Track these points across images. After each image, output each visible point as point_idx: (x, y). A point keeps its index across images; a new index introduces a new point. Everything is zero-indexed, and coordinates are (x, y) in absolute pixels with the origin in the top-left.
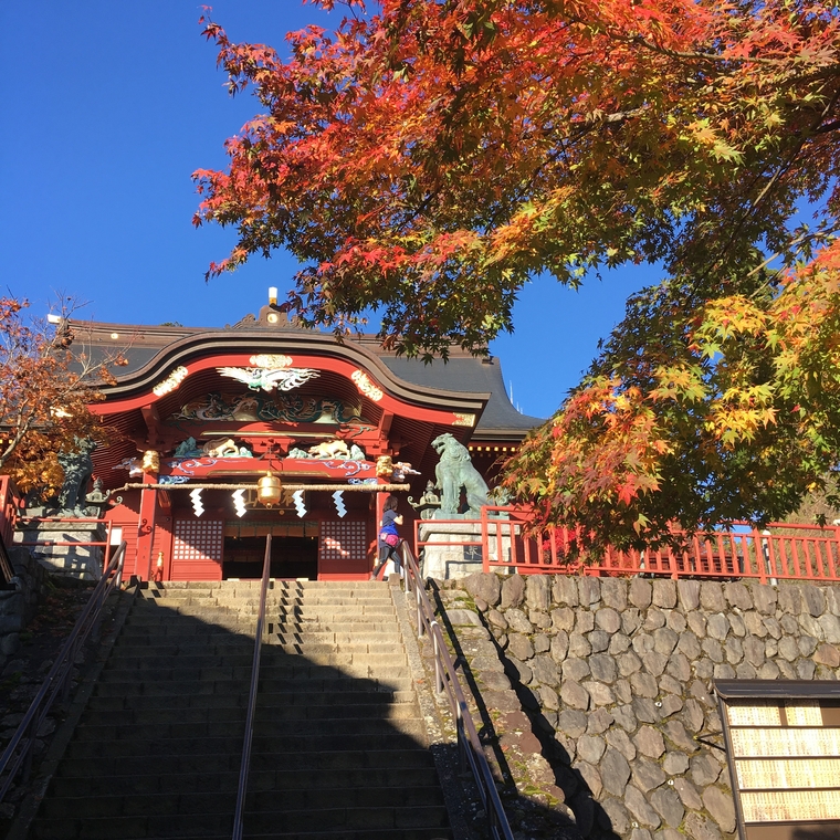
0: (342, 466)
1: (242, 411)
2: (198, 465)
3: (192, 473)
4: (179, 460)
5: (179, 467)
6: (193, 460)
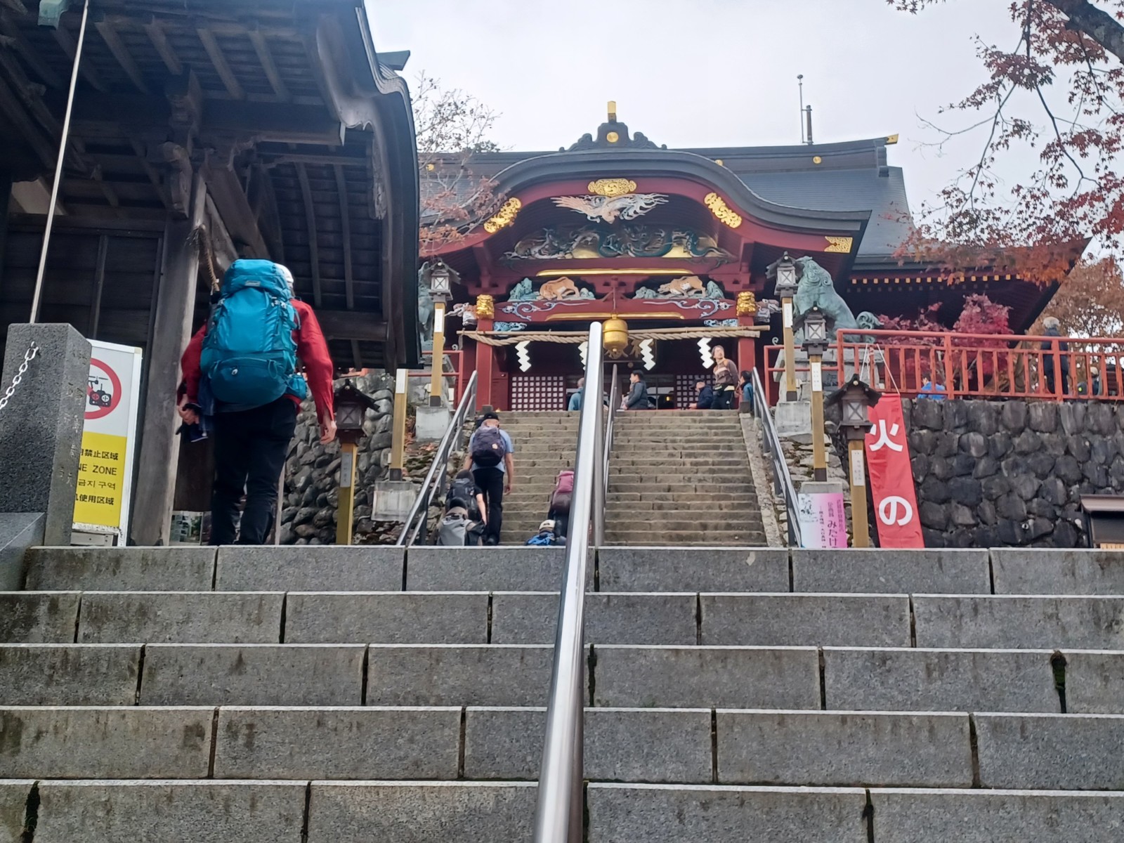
0: (697, 306)
1: (580, 246)
2: (535, 310)
3: (528, 319)
4: (515, 304)
5: (515, 311)
6: (529, 304)
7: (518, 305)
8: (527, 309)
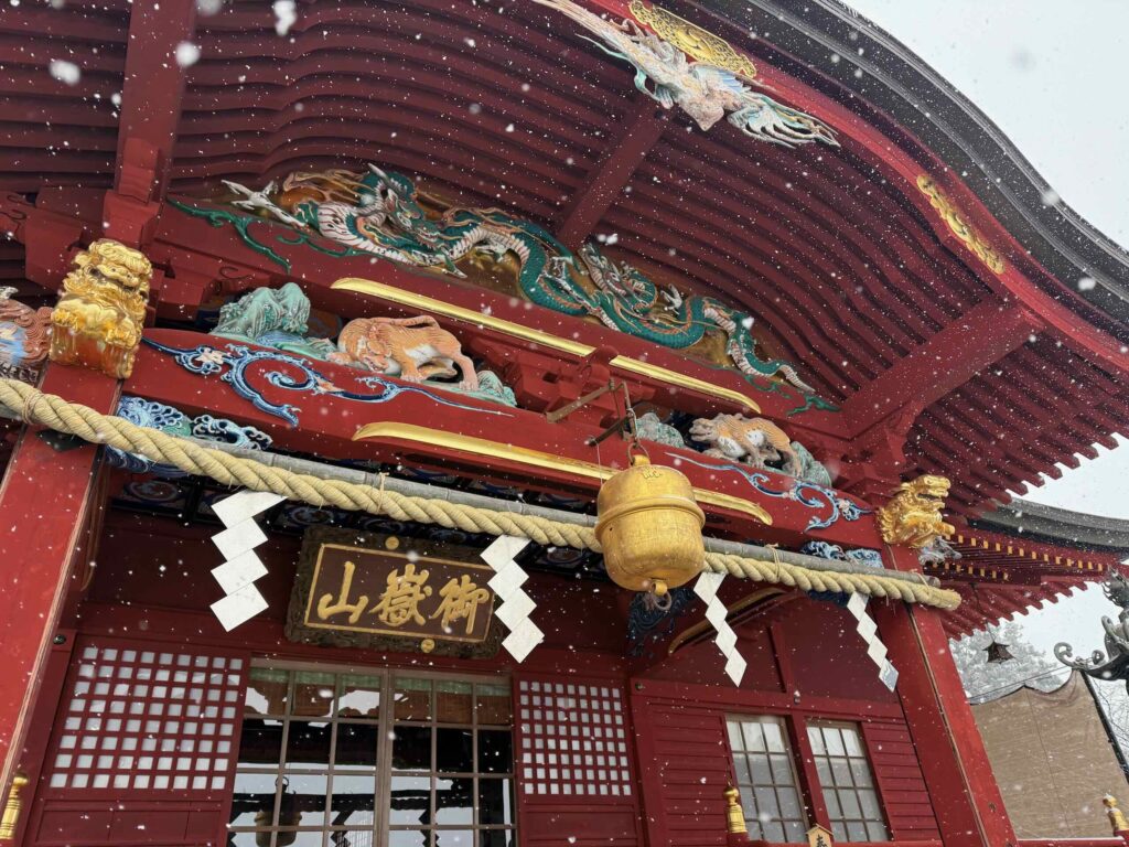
2: (322, 390)
3: (288, 415)
4: (239, 350)
5: (236, 374)
6: (298, 363)
7: (249, 357)
8: (290, 381)
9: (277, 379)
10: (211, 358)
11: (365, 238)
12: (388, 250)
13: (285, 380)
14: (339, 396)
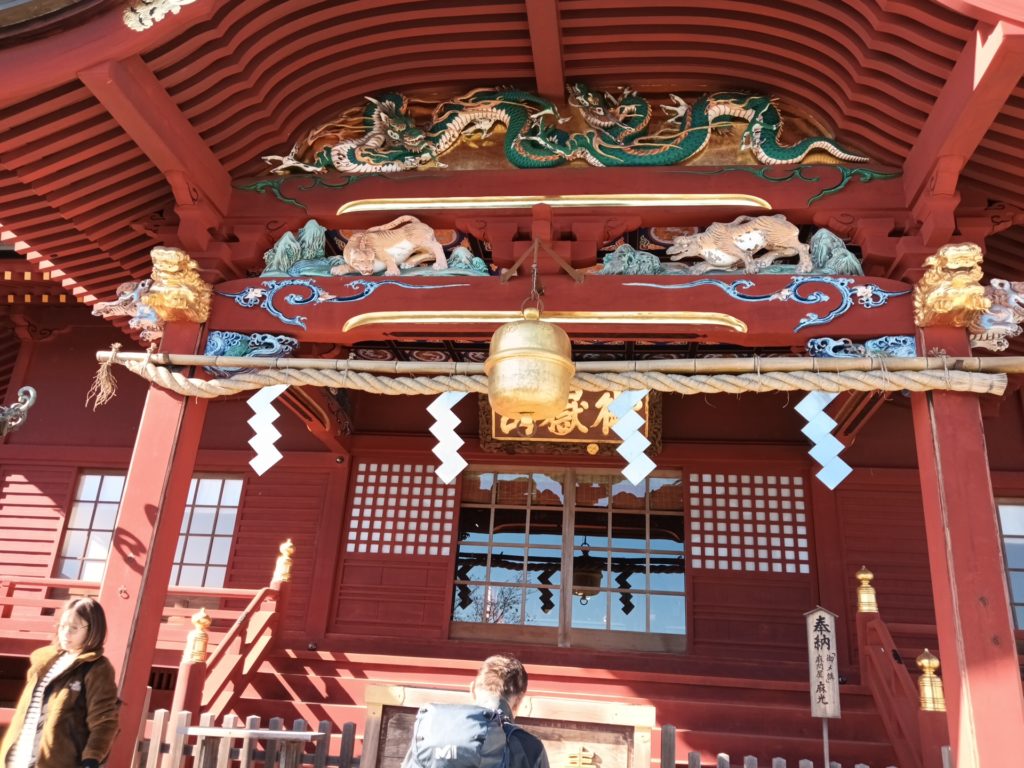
0: (785, 294)
2: (321, 300)
3: (300, 324)
4: (269, 284)
5: (267, 304)
6: (307, 283)
7: (277, 287)
8: (300, 298)
9: (293, 299)
10: (254, 294)
11: (364, 163)
12: (383, 165)
13: (297, 299)
14: (335, 301)
